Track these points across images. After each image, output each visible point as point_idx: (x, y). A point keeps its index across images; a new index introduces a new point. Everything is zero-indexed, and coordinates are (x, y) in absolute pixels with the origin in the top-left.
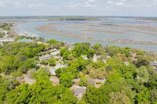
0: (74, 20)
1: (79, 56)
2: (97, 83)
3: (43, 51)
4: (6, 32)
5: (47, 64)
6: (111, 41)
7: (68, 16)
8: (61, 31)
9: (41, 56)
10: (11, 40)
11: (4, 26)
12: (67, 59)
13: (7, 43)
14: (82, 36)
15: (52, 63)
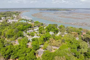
0: (55, 10)
1: (49, 32)
2: (54, 49)
3: (31, 27)
4: (16, 16)
5: (30, 35)
6: (73, 24)
7: (52, 8)
8: (45, 17)
9: (28, 30)
10: (16, 21)
11: (16, 13)
12: (42, 33)
13: (14, 22)
14: (56, 20)
15: (32, 35)
